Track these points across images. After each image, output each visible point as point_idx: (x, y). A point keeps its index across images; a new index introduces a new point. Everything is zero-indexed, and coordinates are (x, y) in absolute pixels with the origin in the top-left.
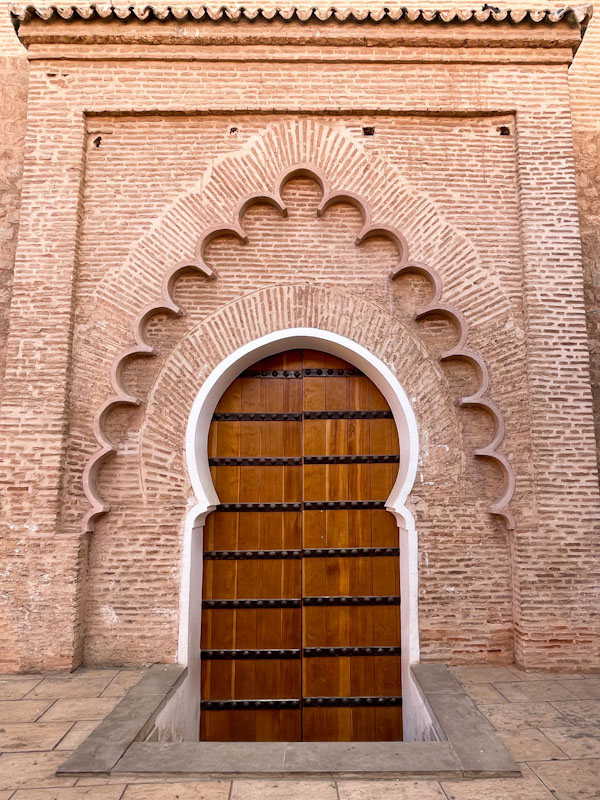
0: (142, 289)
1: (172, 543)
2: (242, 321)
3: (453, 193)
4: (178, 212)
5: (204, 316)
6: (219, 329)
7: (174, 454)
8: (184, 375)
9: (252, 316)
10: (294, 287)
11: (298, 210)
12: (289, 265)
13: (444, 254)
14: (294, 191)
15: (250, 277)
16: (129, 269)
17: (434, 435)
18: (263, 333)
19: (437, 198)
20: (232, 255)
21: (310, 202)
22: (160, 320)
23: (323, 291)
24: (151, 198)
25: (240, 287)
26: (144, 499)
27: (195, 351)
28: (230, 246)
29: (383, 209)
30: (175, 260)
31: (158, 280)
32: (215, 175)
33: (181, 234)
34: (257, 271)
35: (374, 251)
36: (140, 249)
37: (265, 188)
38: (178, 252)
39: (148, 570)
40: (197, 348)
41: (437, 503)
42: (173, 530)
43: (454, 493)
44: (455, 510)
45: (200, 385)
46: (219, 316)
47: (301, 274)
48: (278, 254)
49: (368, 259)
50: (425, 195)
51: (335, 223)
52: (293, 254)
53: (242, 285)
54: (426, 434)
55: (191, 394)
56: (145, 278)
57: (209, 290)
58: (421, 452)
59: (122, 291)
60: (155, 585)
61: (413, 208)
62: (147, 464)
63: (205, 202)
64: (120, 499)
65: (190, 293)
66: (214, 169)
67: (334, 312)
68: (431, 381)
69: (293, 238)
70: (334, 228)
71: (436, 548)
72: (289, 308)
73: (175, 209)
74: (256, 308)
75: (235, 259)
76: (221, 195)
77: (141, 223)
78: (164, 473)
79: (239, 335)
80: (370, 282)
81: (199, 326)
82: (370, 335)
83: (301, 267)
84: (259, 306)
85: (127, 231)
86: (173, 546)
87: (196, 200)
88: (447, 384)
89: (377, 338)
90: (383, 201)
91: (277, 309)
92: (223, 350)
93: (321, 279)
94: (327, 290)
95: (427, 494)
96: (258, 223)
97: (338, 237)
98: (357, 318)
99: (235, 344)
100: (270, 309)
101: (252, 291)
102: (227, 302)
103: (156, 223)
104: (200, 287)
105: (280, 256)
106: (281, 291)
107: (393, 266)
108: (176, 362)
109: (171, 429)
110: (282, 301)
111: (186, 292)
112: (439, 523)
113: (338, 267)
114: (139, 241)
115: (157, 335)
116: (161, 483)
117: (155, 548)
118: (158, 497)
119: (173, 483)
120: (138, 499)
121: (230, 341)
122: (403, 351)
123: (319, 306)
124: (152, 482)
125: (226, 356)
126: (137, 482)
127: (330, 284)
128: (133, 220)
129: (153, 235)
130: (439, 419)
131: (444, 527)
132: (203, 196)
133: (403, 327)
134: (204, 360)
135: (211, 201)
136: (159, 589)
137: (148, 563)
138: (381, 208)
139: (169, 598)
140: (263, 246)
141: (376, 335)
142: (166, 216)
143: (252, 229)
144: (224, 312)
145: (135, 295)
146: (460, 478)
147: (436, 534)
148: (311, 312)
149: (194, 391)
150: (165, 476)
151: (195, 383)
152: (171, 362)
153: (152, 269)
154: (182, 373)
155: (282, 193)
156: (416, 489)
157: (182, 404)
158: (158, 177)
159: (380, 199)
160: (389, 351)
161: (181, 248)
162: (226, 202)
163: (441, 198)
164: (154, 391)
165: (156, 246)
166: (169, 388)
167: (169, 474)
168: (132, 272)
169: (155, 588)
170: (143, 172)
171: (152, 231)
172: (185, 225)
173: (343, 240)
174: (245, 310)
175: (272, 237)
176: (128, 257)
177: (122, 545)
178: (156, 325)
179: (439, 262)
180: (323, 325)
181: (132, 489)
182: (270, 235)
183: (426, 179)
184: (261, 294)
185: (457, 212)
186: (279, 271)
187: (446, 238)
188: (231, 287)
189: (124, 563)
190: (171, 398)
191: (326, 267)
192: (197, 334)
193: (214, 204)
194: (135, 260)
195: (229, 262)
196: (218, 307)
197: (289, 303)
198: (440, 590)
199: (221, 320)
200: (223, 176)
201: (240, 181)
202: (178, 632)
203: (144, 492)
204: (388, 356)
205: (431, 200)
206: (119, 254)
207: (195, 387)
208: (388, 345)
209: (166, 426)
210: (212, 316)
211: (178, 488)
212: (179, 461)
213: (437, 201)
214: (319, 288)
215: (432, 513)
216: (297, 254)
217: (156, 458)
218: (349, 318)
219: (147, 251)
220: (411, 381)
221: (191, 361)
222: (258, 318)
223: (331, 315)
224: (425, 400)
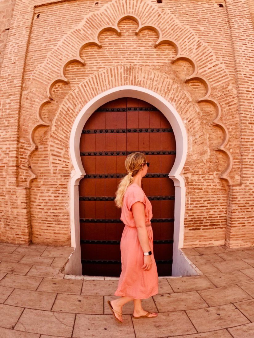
0: (51, 72)
1: (65, 192)
2: (97, 83)
4: (70, 38)
5: (79, 82)
6: (86, 87)
7: (64, 150)
8: (69, 111)
9: (103, 80)
10: (124, 67)
11: (126, 33)
12: (121, 56)
13: (198, 52)
14: (124, 25)
15: (102, 63)
16: (46, 64)
18: (108, 88)
20: (93, 54)
21: (132, 30)
22: (59, 86)
23: (139, 68)
24: (58, 33)
26: (52, 171)
27: (75, 99)
28: (92, 50)
30: (67, 58)
31: (59, 67)
33: (71, 46)
34: (105, 60)
35: (164, 50)
36: (52, 55)
37: (111, 24)
38: (68, 54)
39: (55, 204)
40: (75, 97)
41: (196, 173)
42: (65, 186)
43: (204, 169)
44: (204, 177)
45: (77, 115)
46: (87, 82)
49: (161, 54)
50: (188, 27)
51: (144, 38)
52: (123, 52)
53: (98, 67)
54: (191, 139)
55: (72, 120)
56: (53, 67)
57: (82, 70)
58: (189, 148)
60: (58, 211)
62: (52, 155)
63: (82, 32)
64: (41, 172)
65: (73, 72)
68: (194, 112)
69: (124, 45)
70: (144, 40)
71: (194, 195)
72: (121, 76)
73: (68, 36)
75: (95, 55)
76: (90, 28)
77: (53, 44)
78: (60, 159)
79: (96, 90)
80: (162, 64)
82: (162, 89)
83: (128, 57)
86: (65, 194)
87: (78, 32)
89: (166, 90)
90: (168, 28)
91: (115, 77)
93: (137, 62)
94: (140, 68)
95: (191, 169)
96: (106, 39)
97: (146, 44)
98: (156, 81)
101: (103, 69)
102: (90, 75)
103: (60, 43)
104: (78, 69)
107: (173, 57)
109: (63, 137)
110: (118, 73)
111: (71, 72)
112: (196, 184)
113: (146, 57)
114: (52, 52)
115: (57, 93)
116: (59, 164)
117: (57, 195)
118: (58, 171)
119: (64, 164)
120: (49, 171)
122: (179, 97)
123: (136, 75)
124: (55, 163)
125: (89, 100)
126: (48, 163)
129: (58, 49)
130: (197, 132)
131: (199, 185)
132: (81, 30)
133: (179, 86)
134: (79, 103)
136: (60, 213)
137: (54, 201)
138: (167, 31)
139: (66, 217)
140: (109, 49)
142: (64, 40)
143: (104, 42)
145: (48, 75)
146: (207, 162)
147: (194, 189)
148: (132, 78)
149: (74, 118)
151: (74, 114)
152: (64, 105)
153: (57, 63)
154: (68, 110)
156: (186, 167)
157: (68, 125)
159: (166, 28)
160: (172, 97)
162: (92, 31)
163: (195, 29)
165: (59, 53)
166: (62, 118)
167: (62, 159)
168: (48, 65)
170: (56, 24)
171: (58, 47)
172: (73, 43)
173: (148, 45)
174: (99, 78)
175: (113, 45)
176: (46, 59)
177: (43, 193)
178: (57, 88)
179: (196, 56)
181: (46, 166)
183: (187, 21)
184: (107, 71)
185: (203, 35)
187: (199, 46)
188: (93, 68)
189: (45, 201)
190: (63, 123)
191: (140, 57)
192: (76, 91)
193: (86, 32)
194: (49, 60)
195: (92, 57)
196: (86, 78)
197: (121, 74)
198: (195, 215)
199: (87, 83)
200: (91, 21)
201: (99, 22)
202: (70, 232)
203: (51, 169)
204: (172, 99)
205: (191, 29)
206: (43, 58)
207: (74, 116)
208: (172, 94)
209: (61, 136)
210: (83, 82)
211: (67, 166)
212: (67, 153)
213: (193, 30)
214: (136, 67)
215: (193, 178)
216: (125, 52)
217: (57, 152)
218: (152, 81)
219: (55, 55)
220: (183, 112)
221: (73, 104)
222: (105, 81)
223: (143, 79)
224: (191, 122)
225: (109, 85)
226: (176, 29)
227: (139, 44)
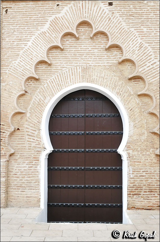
0: (24, 69)
2: (62, 80)
3: (144, 28)
4: (37, 39)
5: (48, 79)
6: (53, 83)
7: (37, 131)
8: (41, 102)
9: (66, 78)
10: (82, 67)
11: (83, 36)
12: (80, 58)
13: (140, 53)
14: (81, 29)
15: (65, 63)
16: (20, 62)
17: (135, 124)
18: (70, 85)
19: (137, 31)
20: (58, 54)
21: (88, 33)
22: (31, 81)
24: (27, 33)
25: (61, 67)
26: (27, 148)
28: (57, 51)
29: (116, 36)
30: (37, 58)
31: (31, 66)
32: (51, 24)
33: (39, 47)
34: (67, 61)
35: (113, 52)
36: (24, 54)
37: (70, 28)
38: (38, 55)
39: (29, 173)
40: (45, 91)
41: (136, 150)
42: (38, 159)
43: (142, 146)
44: (142, 153)
45: (46, 105)
46: (53, 79)
47: (84, 62)
48: (75, 54)
49: (110, 55)
50: (132, 29)
51: (97, 41)
52: (81, 54)
54: (132, 124)
55: (43, 109)
56: (25, 65)
57: (49, 68)
58: (130, 131)
59: (17, 70)
60: (31, 179)
61: (128, 35)
62: (28, 135)
63: (48, 34)
64: (19, 148)
65: (42, 70)
66: (50, 21)
67: (97, 76)
68: (134, 103)
69: (81, 47)
70: (97, 43)
71: (135, 167)
72: (79, 75)
73: (36, 38)
74: (67, 75)
75: (59, 56)
76: (53, 32)
77: (24, 44)
78: (34, 138)
79: (61, 86)
80: (111, 64)
81: (46, 83)
82: (111, 85)
83: (84, 59)
84: (68, 75)
85: (18, 47)
86: (38, 165)
87: (44, 34)
88: (141, 105)
90: (116, 32)
91: (75, 76)
92: (55, 91)
93: (92, 63)
94: (94, 68)
95: (132, 147)
96: (67, 42)
97: (98, 47)
98: (106, 79)
99: (59, 89)
100: (72, 75)
101: (65, 68)
102: (56, 73)
103: (30, 44)
104: (46, 67)
105: (76, 55)
106: (77, 68)
107: (120, 58)
108: (37, 96)
109: (36, 122)
110: (77, 72)
111: (40, 69)
112: (136, 158)
113: (98, 59)
114: (23, 51)
115: (30, 86)
116: (33, 142)
117: (31, 166)
118: (32, 147)
119: (37, 142)
120: (25, 148)
121: (57, 88)
122: (123, 91)
123: (91, 74)
124: (30, 141)
125: (56, 94)
126: (24, 141)
127: (95, 65)
128: (21, 42)
129: (28, 48)
130: (137, 118)
131: (138, 159)
132: (46, 32)
133: (124, 82)
134: (48, 95)
135: (50, 34)
136: (33, 180)
137: (29, 171)
138: (115, 35)
139: (37, 183)
140: (70, 51)
141: (113, 85)
142: (33, 41)
143: (65, 44)
144: (55, 77)
145: (22, 72)
146: (144, 141)
147: (135, 162)
148: (88, 77)
150: (34, 139)
151: (45, 105)
152: (36, 97)
153: (28, 62)
154: (40, 101)
155: (77, 30)
156: (128, 145)
157: (40, 113)
158: (29, 25)
160: (118, 91)
161: (39, 53)
162: (55, 34)
163: (139, 30)
164: (29, 108)
165: (29, 52)
166: (35, 107)
167: (36, 139)
168: (21, 63)
169: (31, 180)
170: (24, 23)
172: (40, 44)
173: (101, 47)
174: (63, 76)
175: (73, 47)
176: (19, 57)
177: (19, 164)
178: (30, 82)
179: (137, 57)
180: (92, 82)
181: (22, 144)
182: (72, 46)
183: (133, 23)
184: (69, 70)
185: (145, 36)
186: (76, 61)
187: (141, 47)
188: (58, 67)
189: (20, 171)
190: (36, 110)
191: (94, 59)
192: (45, 86)
194: (22, 58)
195: (57, 58)
196: (53, 75)
197: (79, 73)
198: (136, 182)
199: (54, 80)
200: (54, 24)
201: (61, 26)
203: (27, 145)
204: (118, 93)
205: (135, 32)
206: (16, 56)
207: (44, 106)
208: (118, 89)
209: (35, 121)
210: (51, 79)
211: (39, 144)
212: (39, 134)
213: (137, 32)
214: (91, 67)
215: (133, 154)
216: (82, 54)
217: (31, 133)
218: (103, 79)
219: (26, 54)
220: (126, 103)
221: (43, 96)
222: (68, 79)
223: (96, 78)
224: (132, 111)
225: (71, 82)
226: (123, 33)
227: (93, 46)
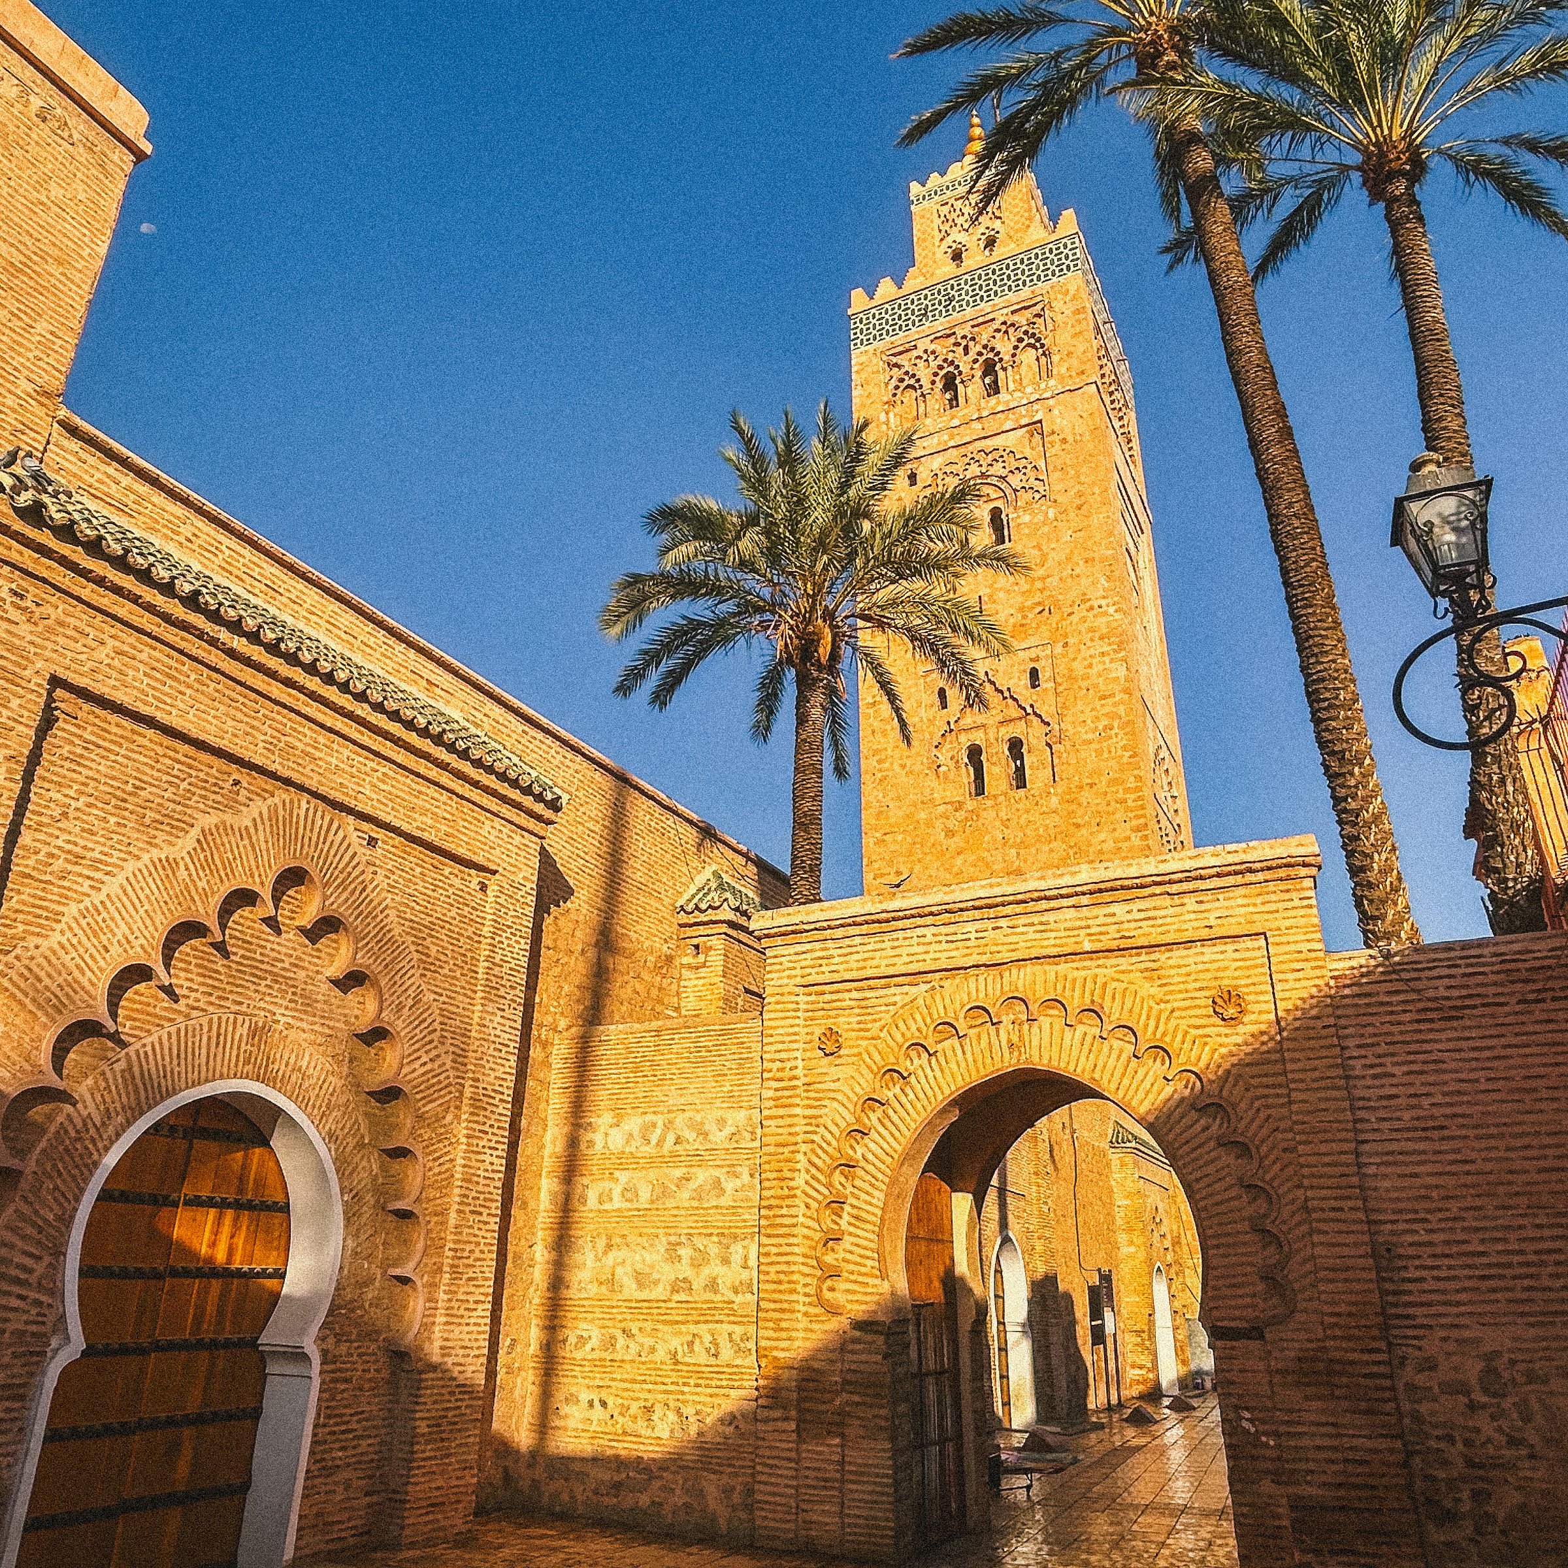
0: (70, 984)
3: (431, 946)
4: (144, 878)
5: (132, 1039)
7: (47, 1261)
8: (87, 1130)
10: (250, 1021)
12: (252, 987)
15: (203, 993)
16: (57, 947)
17: (356, 1247)
23: (281, 1033)
24: (111, 843)
25: (189, 1006)
27: (110, 1093)
28: (199, 946)
29: (369, 946)
30: (126, 952)
31: (96, 976)
32: (202, 839)
33: (142, 912)
34: (213, 987)
36: (80, 919)
37: (257, 880)
38: (131, 938)
45: (106, 1149)
46: (152, 1043)
47: (262, 1004)
48: (242, 968)
50: (408, 940)
51: (321, 947)
52: (258, 973)
54: (351, 1242)
56: (78, 967)
59: (40, 981)
61: (395, 954)
63: (183, 873)
65: (121, 999)
66: (203, 831)
67: (287, 1064)
71: (333, 1399)
72: (239, 1048)
73: (140, 871)
74: (201, 1040)
76: (204, 870)
81: (123, 1054)
82: (317, 1104)
83: (264, 994)
84: (206, 1039)
85: (65, 883)
87: (171, 867)
88: (380, 1181)
89: (324, 1108)
91: (225, 1048)
92: (148, 1099)
93: (282, 1015)
94: (285, 1032)
98: (310, 1077)
99: (163, 1089)
100: (217, 1045)
101: (201, 1014)
104: (136, 993)
105: (244, 973)
106: (235, 1022)
110: (233, 1037)
111: (116, 996)
114: (82, 906)
115: (62, 1057)
121: (159, 1084)
122: (346, 1131)
123: (272, 1052)
127: (290, 1024)
128: (79, 869)
129: (102, 902)
130: (365, 1225)
131: (347, 1370)
132: (181, 864)
133: (352, 1099)
134: (119, 1109)
135: (190, 875)
138: (367, 944)
141: (323, 1105)
142: (127, 878)
144: (161, 1038)
148: (262, 1059)
153: (91, 957)
154: (85, 1125)
155: (274, 890)
158: (127, 814)
159: (368, 933)
162: (207, 880)
163: (420, 948)
164: (38, 1150)
165: (103, 919)
166: (61, 1148)
167: (32, 1295)
168: (60, 952)
170: (108, 797)
171: (103, 895)
172: (149, 901)
173: (316, 968)
174: (188, 1041)
176: (58, 927)
180: (272, 1081)
184: (211, 1022)
185: (430, 970)
186: (238, 994)
187: (417, 999)
192: (117, 1067)
194: (69, 935)
197: (240, 1041)
200: (212, 844)
201: (231, 857)
206: (47, 918)
208: (334, 1120)
210: (143, 1042)
213: (417, 951)
214: (277, 1027)
216: (262, 974)
217: (18, 1266)
218: (300, 1075)
219: (89, 925)
220: (347, 1172)
223: (283, 1067)
224: (356, 1199)
225: (207, 1071)
226: (387, 942)
